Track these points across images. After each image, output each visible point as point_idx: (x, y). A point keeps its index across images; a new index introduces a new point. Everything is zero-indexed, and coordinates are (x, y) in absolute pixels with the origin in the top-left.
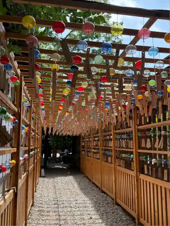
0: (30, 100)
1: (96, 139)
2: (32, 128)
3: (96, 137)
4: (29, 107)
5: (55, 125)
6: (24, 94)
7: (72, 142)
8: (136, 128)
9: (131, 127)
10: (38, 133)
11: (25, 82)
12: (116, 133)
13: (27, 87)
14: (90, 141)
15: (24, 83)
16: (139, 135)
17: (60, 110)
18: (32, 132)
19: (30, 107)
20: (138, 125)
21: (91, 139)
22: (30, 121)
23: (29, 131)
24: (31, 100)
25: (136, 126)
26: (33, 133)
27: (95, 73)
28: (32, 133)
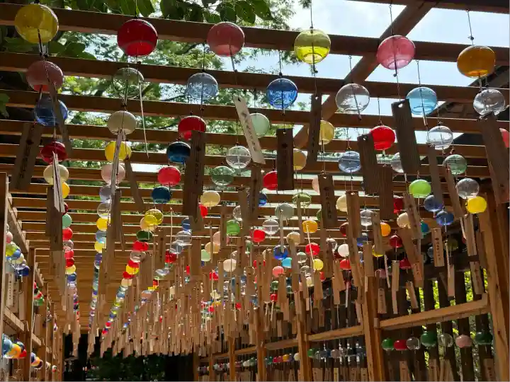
0: (27, 247)
1: (245, 364)
2: (34, 343)
3: (246, 358)
4: (25, 272)
5: (108, 325)
6: (10, 234)
7: (163, 374)
8: (375, 325)
9: (359, 324)
10: (51, 355)
11: (13, 195)
12: (311, 344)
13: (18, 209)
14: (226, 370)
15: (11, 198)
16: (386, 349)
17: (127, 276)
18: (33, 354)
19: (28, 272)
20: (381, 317)
21: (228, 365)
22: (28, 318)
23: (25, 354)
24: (32, 250)
25: (376, 320)
26: (37, 359)
27: (245, 165)
28: (33, 359)
